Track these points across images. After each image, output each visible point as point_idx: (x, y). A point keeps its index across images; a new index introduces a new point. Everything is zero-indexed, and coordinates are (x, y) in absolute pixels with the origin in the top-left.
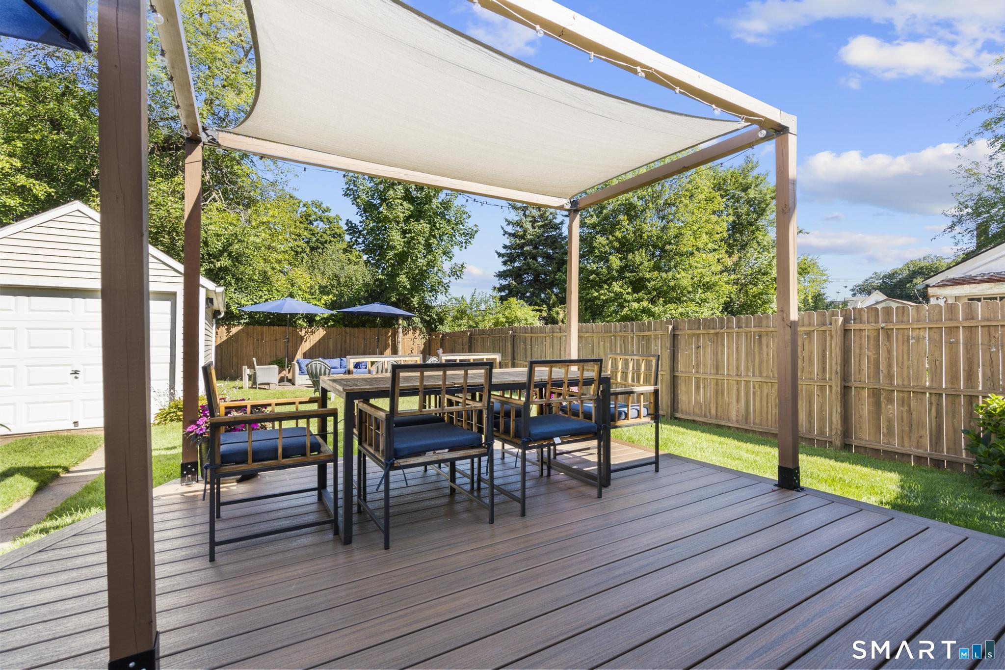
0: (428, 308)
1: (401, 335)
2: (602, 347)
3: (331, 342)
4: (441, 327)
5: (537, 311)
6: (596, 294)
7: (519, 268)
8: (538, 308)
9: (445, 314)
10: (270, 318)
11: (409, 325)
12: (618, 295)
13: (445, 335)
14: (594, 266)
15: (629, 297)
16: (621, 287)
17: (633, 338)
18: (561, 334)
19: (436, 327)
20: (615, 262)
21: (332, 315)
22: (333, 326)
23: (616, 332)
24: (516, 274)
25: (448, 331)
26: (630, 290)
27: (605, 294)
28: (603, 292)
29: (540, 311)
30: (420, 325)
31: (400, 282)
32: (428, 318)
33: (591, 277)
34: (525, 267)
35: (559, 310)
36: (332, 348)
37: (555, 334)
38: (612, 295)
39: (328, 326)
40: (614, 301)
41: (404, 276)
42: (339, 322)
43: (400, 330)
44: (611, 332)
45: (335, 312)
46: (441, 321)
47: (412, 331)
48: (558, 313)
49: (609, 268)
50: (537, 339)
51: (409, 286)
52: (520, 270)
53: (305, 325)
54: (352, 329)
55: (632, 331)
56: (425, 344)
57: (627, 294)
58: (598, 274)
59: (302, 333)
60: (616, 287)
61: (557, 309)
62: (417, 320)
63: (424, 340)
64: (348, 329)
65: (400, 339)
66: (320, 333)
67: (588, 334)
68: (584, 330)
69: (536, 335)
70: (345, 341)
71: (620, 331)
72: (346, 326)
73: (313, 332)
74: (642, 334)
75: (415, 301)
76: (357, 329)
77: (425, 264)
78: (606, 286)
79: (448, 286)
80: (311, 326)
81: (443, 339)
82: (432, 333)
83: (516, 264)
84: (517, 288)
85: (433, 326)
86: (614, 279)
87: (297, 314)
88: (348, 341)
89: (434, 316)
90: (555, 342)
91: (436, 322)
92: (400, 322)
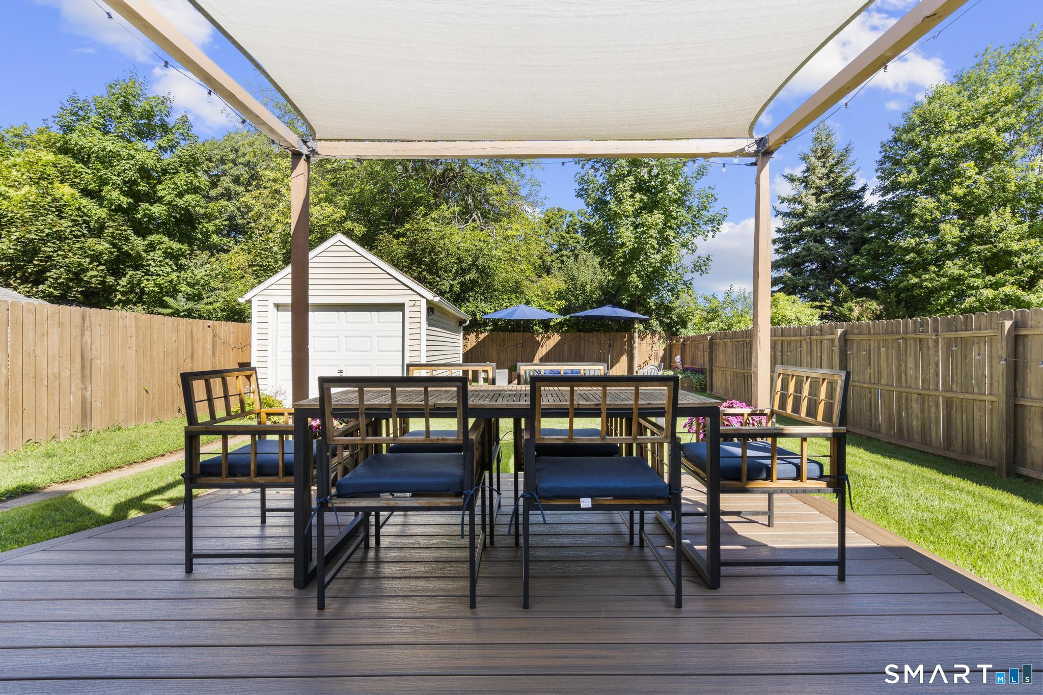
0: (669, 310)
1: (637, 340)
2: (883, 355)
3: (566, 347)
4: (682, 330)
5: (816, 307)
6: (915, 280)
7: (797, 255)
8: (818, 304)
9: (688, 316)
10: (511, 325)
11: (646, 329)
12: (959, 280)
13: (687, 339)
14: (913, 242)
15: (978, 282)
16: (963, 267)
17: (937, 342)
18: (822, 337)
19: (677, 330)
20: (951, 231)
21: (566, 320)
22: (567, 331)
23: (906, 333)
24: (794, 264)
25: (691, 334)
26: (978, 271)
27: (931, 280)
28: (927, 277)
29: (821, 307)
30: (659, 329)
31: (630, 282)
32: (667, 321)
33: (908, 258)
34: (804, 253)
35: (852, 305)
36: (566, 353)
37: (813, 338)
38: (945, 280)
39: (562, 332)
40: (949, 289)
41: (635, 275)
42: (573, 327)
43: (636, 335)
44: (898, 333)
45: (568, 317)
46: (684, 325)
47: (650, 336)
48: (851, 310)
49: (941, 244)
50: (789, 343)
51: (641, 286)
52: (798, 257)
53: (541, 330)
54: (586, 334)
55: (936, 330)
56: (665, 350)
57: (973, 276)
58: (919, 253)
59: (539, 339)
60: (953, 268)
61: (850, 304)
62: (654, 323)
63: (664, 346)
64: (582, 334)
65: (636, 345)
66: (556, 338)
67: (861, 337)
68: (856, 331)
69: (788, 338)
70: (580, 347)
71: (915, 332)
72: (579, 331)
73: (549, 338)
74: (952, 335)
75: (652, 302)
76: (591, 334)
77: (658, 260)
78: (933, 268)
79: (691, 284)
80: (546, 332)
81: (683, 344)
82: (674, 337)
83: (794, 251)
84: (792, 280)
85: (674, 329)
86: (950, 257)
87: (534, 320)
88: (582, 346)
89: (675, 318)
90: (814, 347)
91: (678, 325)
92: (636, 325)
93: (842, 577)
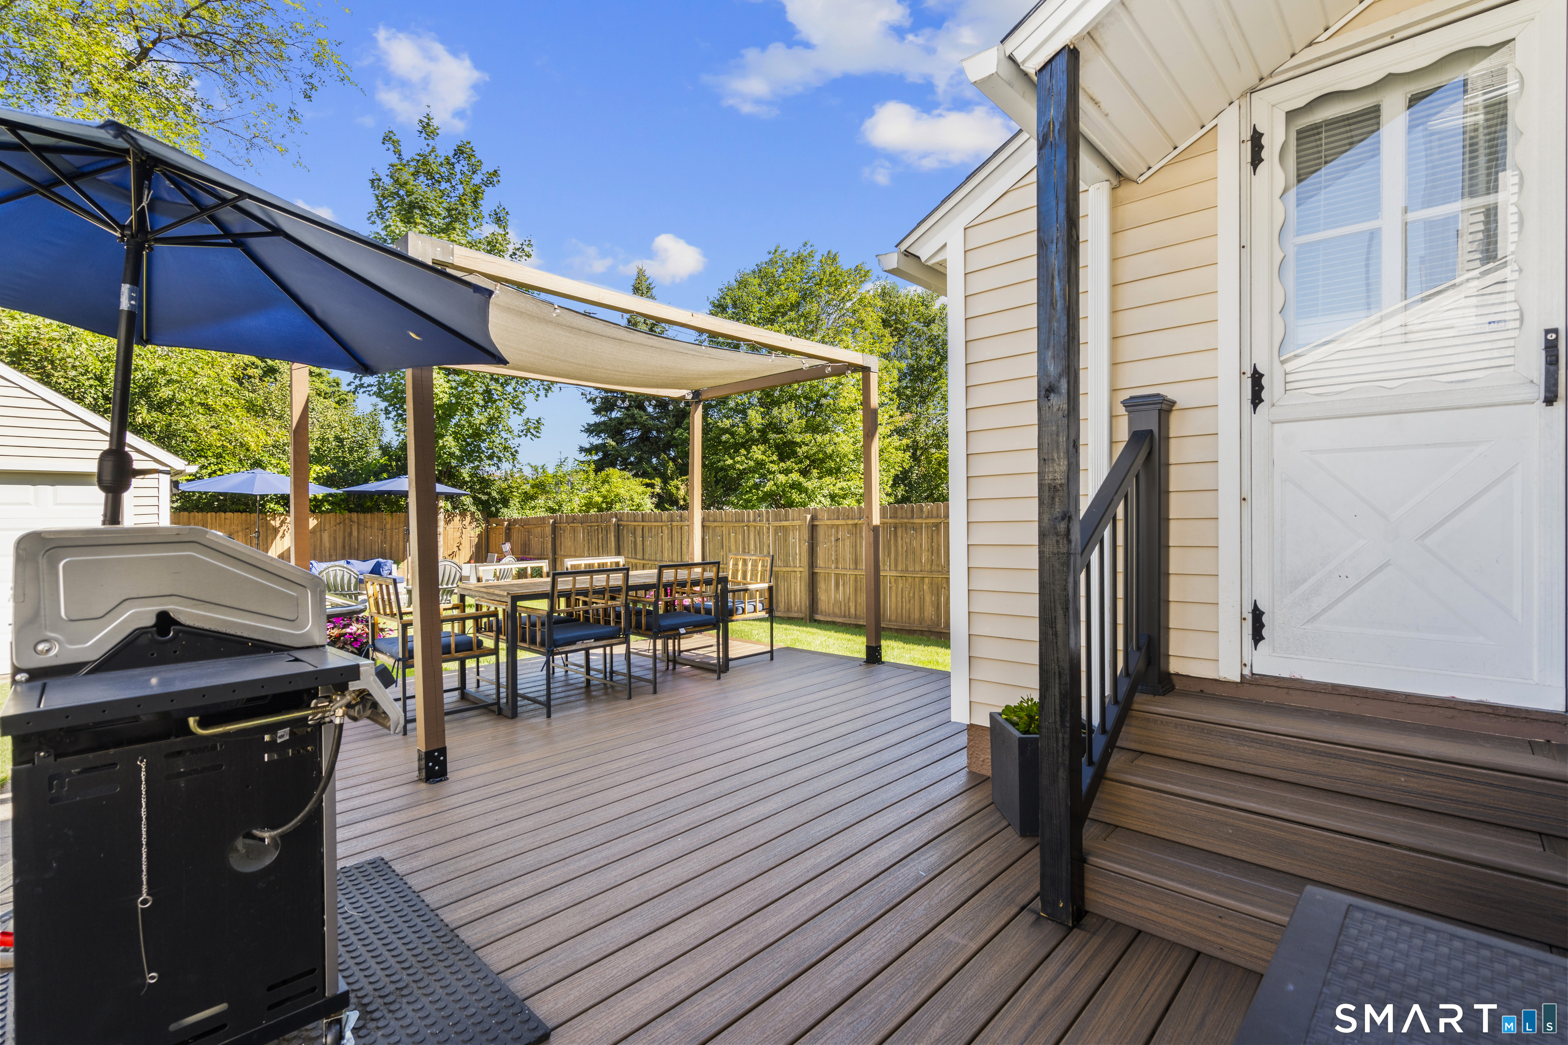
0: (485, 483)
1: (441, 523)
2: (732, 539)
3: (326, 536)
4: (504, 510)
5: (647, 485)
6: (730, 462)
7: (620, 421)
8: (648, 481)
9: (512, 492)
10: (218, 500)
11: (454, 508)
12: (760, 464)
13: (512, 523)
14: (727, 423)
15: (774, 467)
16: (764, 453)
17: (768, 529)
18: (682, 523)
19: (498, 510)
20: (756, 418)
21: (330, 495)
22: (328, 511)
23: (749, 521)
24: (615, 430)
25: (516, 516)
26: (775, 458)
27: (742, 463)
28: (738, 459)
29: (652, 486)
30: (473, 508)
31: (444, 447)
32: (484, 498)
33: (724, 438)
34: (628, 420)
35: (679, 483)
36: (327, 545)
37: (674, 524)
38: (752, 463)
39: (323, 513)
40: (754, 472)
41: (450, 439)
42: (339, 505)
43: (441, 516)
44: (743, 521)
45: (334, 491)
46: (505, 502)
47: (459, 517)
48: (678, 489)
49: (749, 430)
50: (650, 529)
51: (458, 453)
52: (621, 424)
53: (282, 510)
54: (361, 516)
55: (768, 520)
56: (480, 536)
57: (771, 462)
58: (733, 434)
59: (276, 523)
60: (757, 452)
61: (675, 482)
62: (467, 500)
63: (478, 531)
64: (354, 516)
65: (441, 530)
67: (716, 524)
68: (711, 519)
69: (649, 524)
70: (351, 534)
71: (754, 520)
72: (350, 511)
74: (778, 524)
75: (465, 473)
76: (369, 516)
77: (484, 421)
78: (743, 451)
79: (516, 451)
81: (509, 528)
82: (491, 520)
83: (614, 415)
84: (617, 451)
85: (493, 509)
86: (755, 442)
87: (267, 495)
88: (355, 533)
89: (494, 494)
90: (675, 533)
91: (498, 503)
92: (442, 503)
93: (772, 659)
